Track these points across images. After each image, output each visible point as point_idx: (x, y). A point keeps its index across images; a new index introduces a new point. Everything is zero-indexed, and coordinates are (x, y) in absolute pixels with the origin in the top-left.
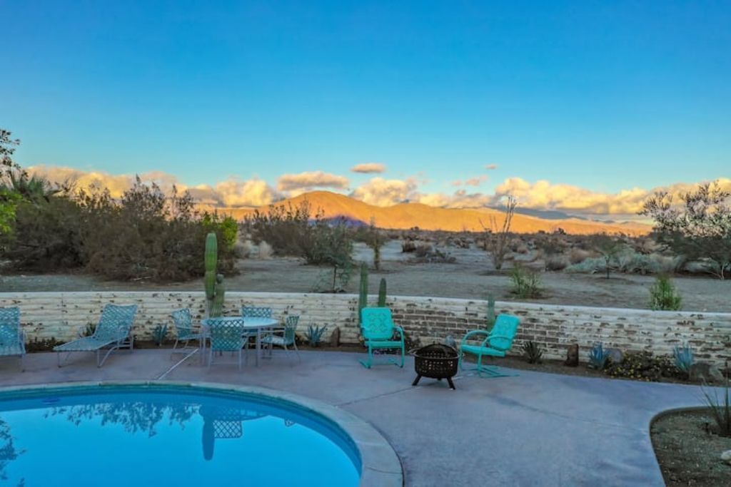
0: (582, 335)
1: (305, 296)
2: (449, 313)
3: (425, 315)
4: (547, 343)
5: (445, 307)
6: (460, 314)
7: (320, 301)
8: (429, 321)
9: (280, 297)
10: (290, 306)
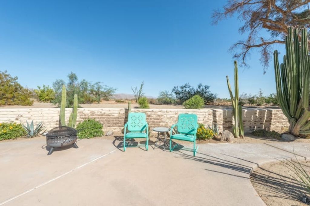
0: (170, 121)
1: (30, 110)
2: (111, 115)
3: (100, 117)
4: (155, 126)
5: (109, 112)
6: (116, 115)
7: (40, 112)
8: (102, 119)
9: (12, 111)
10: (20, 115)
